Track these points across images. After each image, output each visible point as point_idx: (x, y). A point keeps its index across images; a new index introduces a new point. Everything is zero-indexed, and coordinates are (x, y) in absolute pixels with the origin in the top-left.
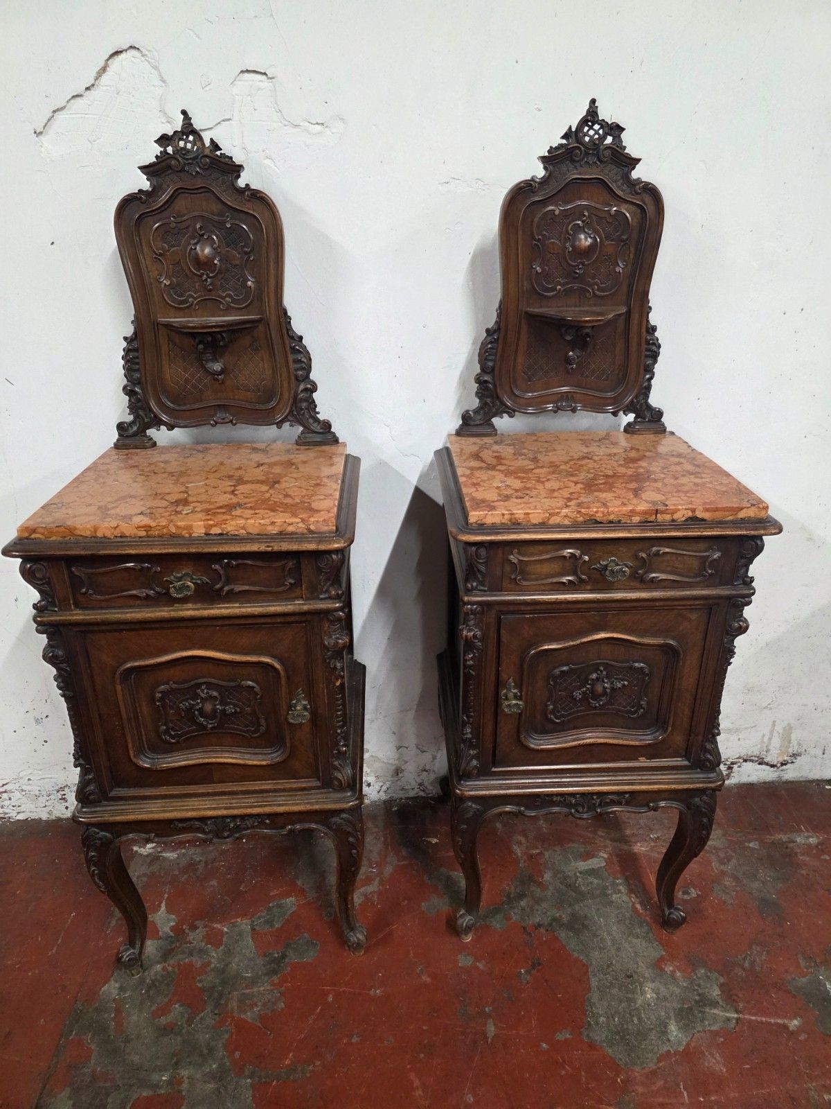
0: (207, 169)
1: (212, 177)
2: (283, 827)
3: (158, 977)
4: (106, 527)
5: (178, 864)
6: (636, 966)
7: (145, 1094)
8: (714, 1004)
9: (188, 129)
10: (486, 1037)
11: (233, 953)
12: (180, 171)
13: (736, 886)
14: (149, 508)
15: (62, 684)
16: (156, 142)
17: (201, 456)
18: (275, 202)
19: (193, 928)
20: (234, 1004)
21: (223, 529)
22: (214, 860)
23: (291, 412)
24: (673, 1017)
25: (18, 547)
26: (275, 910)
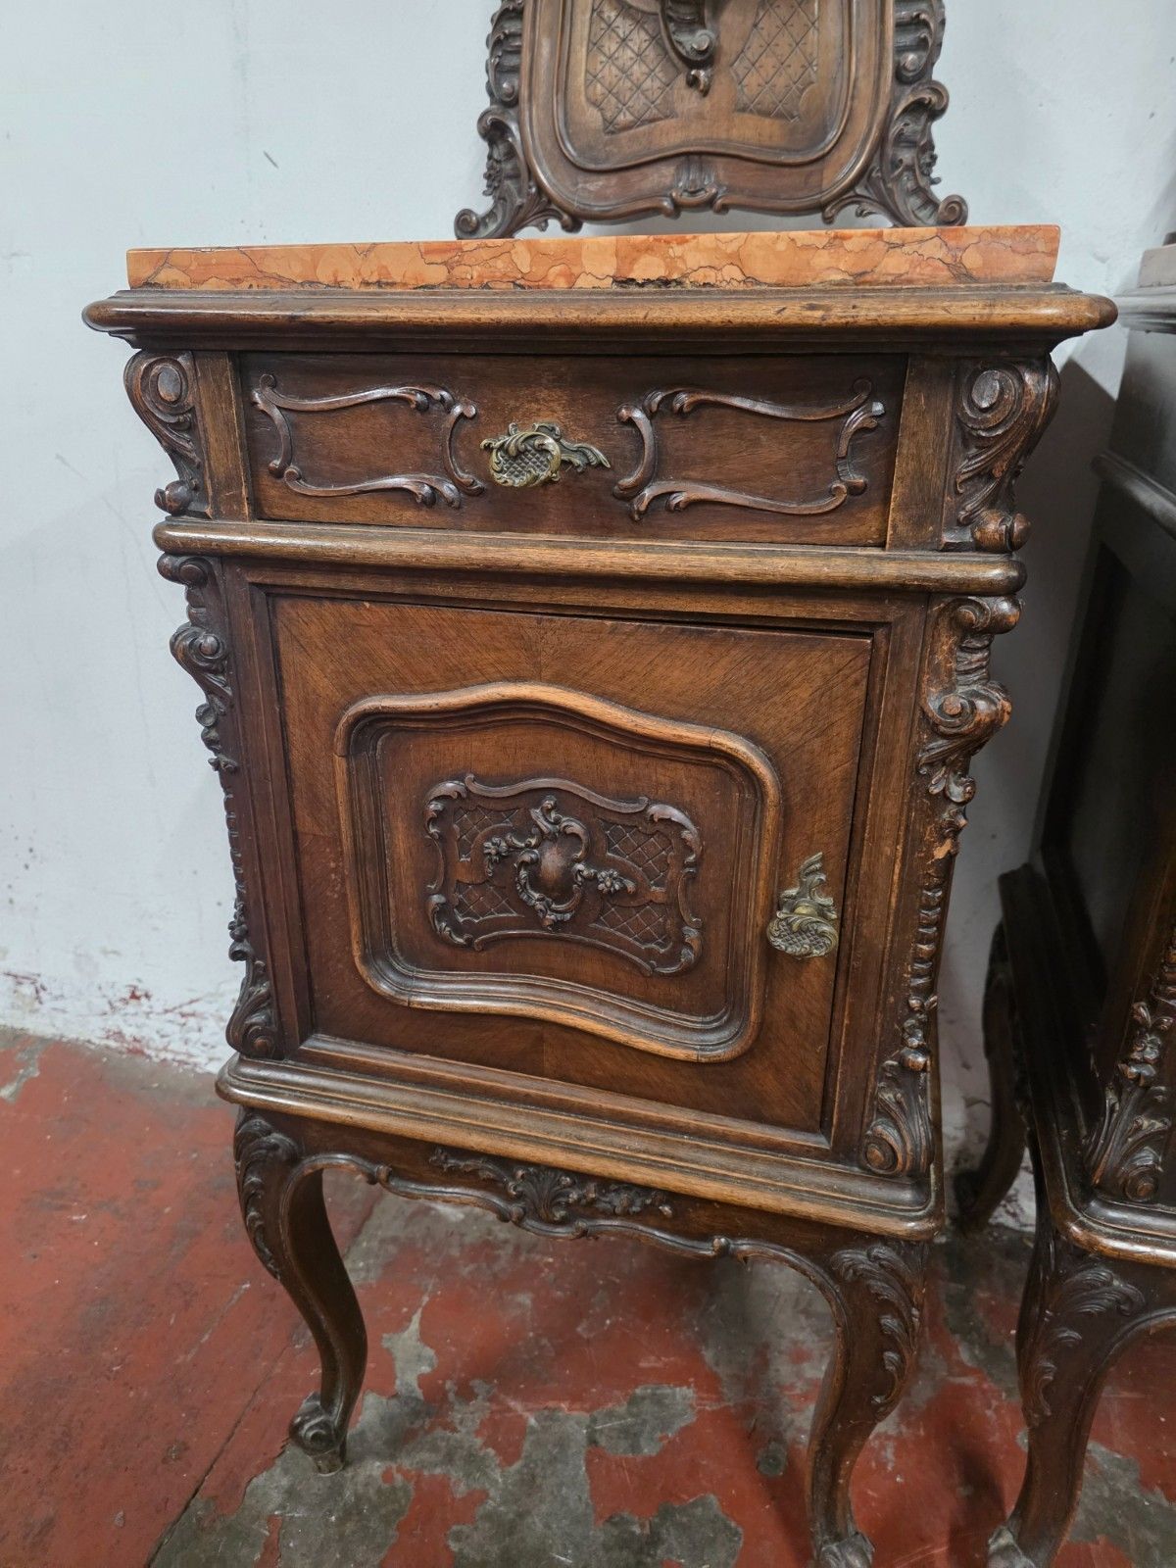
2: (706, 1237)
3: (371, 1493)
5: (462, 1235)
11: (540, 1487)
15: (213, 734)
19: (466, 1394)
21: (670, 267)
22: (532, 1248)
23: (867, 171)
26: (647, 1407)
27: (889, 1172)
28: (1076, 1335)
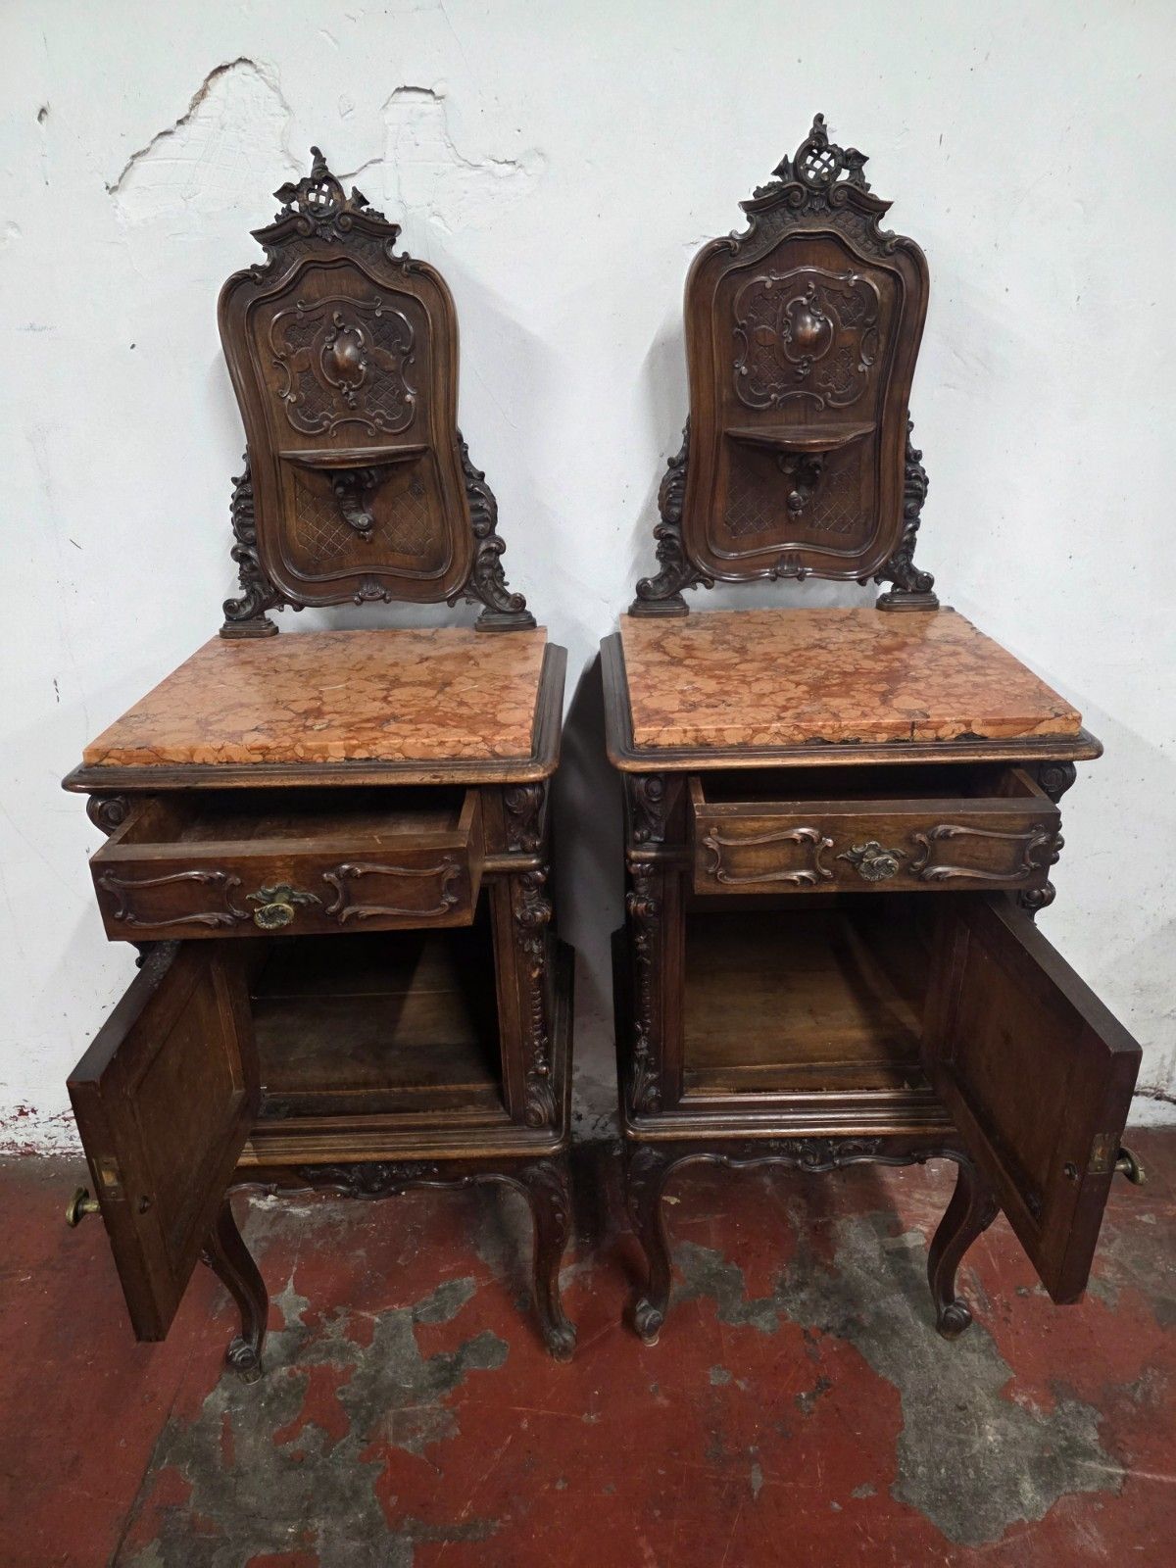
0: (348, 232)
1: (356, 243)
2: (458, 1179)
3: (284, 1385)
4: (208, 748)
5: (311, 1225)
6: (971, 1394)
7: (263, 1552)
8: (1089, 1454)
9: (322, 176)
10: (750, 1490)
11: (387, 1353)
12: (309, 237)
13: (1121, 1279)
14: (268, 722)
16: (275, 195)
17: (341, 646)
18: (444, 277)
19: (332, 1316)
20: (388, 1428)
21: (371, 752)
22: (361, 1220)
23: (468, 584)
24: (1027, 1471)
25: (86, 776)
27: (540, 1126)
28: (642, 1183)
